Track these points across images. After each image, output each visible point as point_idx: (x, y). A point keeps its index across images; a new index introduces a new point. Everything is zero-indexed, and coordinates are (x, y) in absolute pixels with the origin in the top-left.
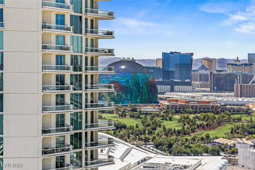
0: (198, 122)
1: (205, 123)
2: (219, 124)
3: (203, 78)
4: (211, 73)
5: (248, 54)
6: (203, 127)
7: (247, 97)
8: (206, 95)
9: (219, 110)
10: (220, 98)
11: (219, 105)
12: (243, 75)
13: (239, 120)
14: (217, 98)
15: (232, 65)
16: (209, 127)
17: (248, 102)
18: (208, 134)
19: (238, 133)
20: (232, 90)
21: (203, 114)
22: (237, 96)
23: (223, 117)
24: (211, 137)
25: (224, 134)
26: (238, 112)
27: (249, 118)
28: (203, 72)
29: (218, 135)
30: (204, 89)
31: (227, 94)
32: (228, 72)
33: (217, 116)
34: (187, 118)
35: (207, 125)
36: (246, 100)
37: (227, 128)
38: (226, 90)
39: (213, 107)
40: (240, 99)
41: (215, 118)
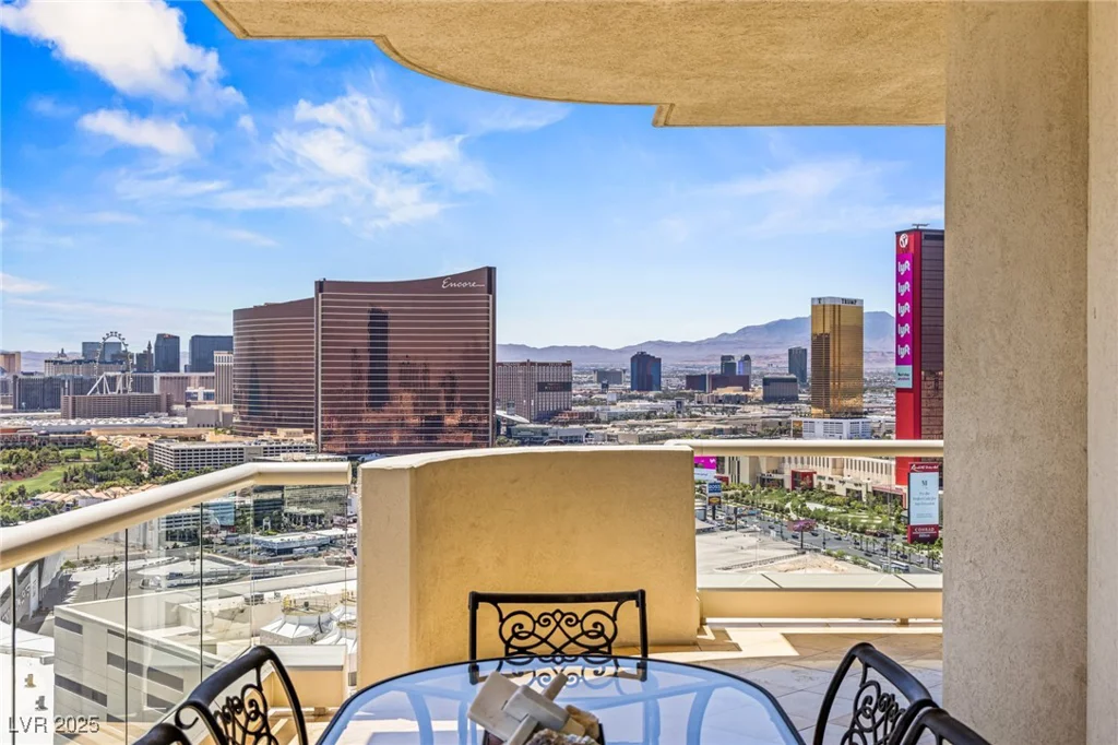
1: (13, 467)
2: (40, 468)
4: (15, 377)
5: (84, 344)
6: (10, 475)
7: (84, 417)
8: (8, 418)
9: (36, 442)
10: (35, 422)
11: (35, 434)
12: (75, 380)
13: (77, 457)
14: (28, 422)
15: (55, 362)
16: (21, 473)
17: (89, 427)
18: (23, 487)
19: (77, 481)
20: (56, 406)
21: (9, 451)
22: (65, 416)
23: (47, 454)
24: (28, 491)
25: (52, 484)
26: (71, 444)
27: (94, 454)
29: (41, 487)
31: (46, 413)
32: (47, 375)
33: (33, 453)
35: (17, 471)
36: (84, 422)
37: (57, 473)
38: (44, 408)
39: (23, 438)
40: (73, 422)
41: (31, 457)
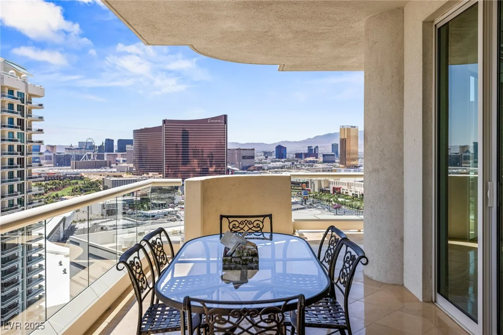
0: (49, 187)
1: (54, 187)
2: (64, 187)
3: (49, 158)
4: (54, 154)
5: (79, 142)
6: (53, 190)
7: (79, 169)
8: (52, 169)
9: (62, 178)
10: (62, 171)
11: (62, 175)
12: (76, 155)
13: (77, 183)
14: (59, 171)
15: (69, 149)
16: (57, 189)
17: (81, 172)
18: (57, 194)
19: (77, 192)
20: (69, 165)
21: (52, 181)
22: (73, 169)
23: (66, 182)
24: (59, 195)
25: (68, 193)
26: (75, 178)
27: (83, 182)
28: (48, 154)
29: (64, 194)
30: (49, 165)
31: (65, 167)
32: (66, 154)
33: (61, 182)
34: (41, 184)
35: (55, 188)
36: (79, 170)
37: (69, 189)
38: (65, 165)
39: (57, 176)
40: (75, 170)
41: (60, 183)
